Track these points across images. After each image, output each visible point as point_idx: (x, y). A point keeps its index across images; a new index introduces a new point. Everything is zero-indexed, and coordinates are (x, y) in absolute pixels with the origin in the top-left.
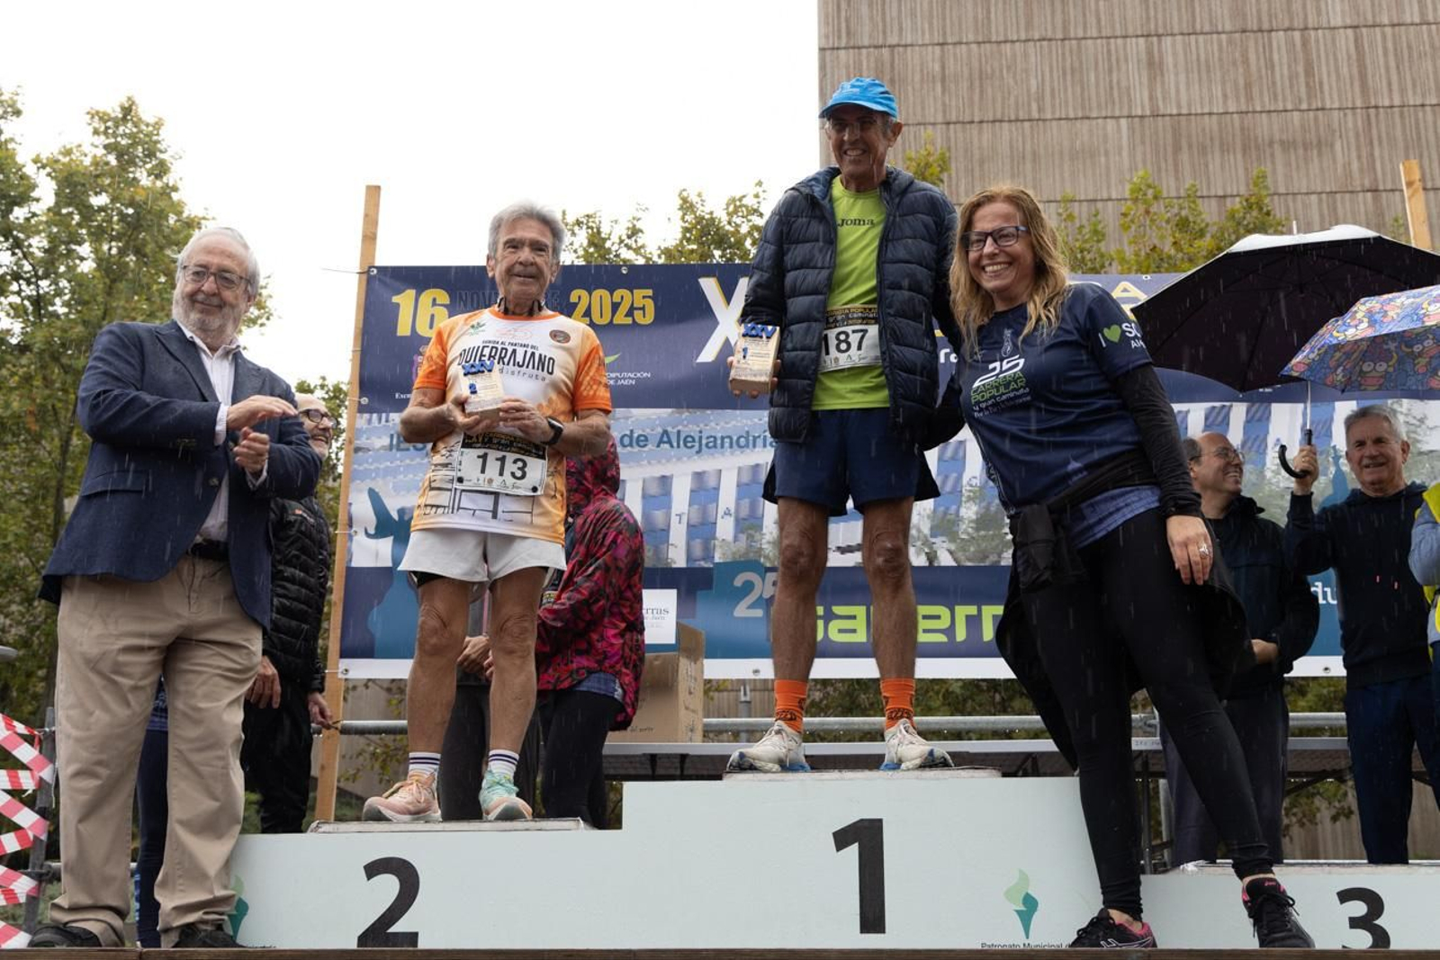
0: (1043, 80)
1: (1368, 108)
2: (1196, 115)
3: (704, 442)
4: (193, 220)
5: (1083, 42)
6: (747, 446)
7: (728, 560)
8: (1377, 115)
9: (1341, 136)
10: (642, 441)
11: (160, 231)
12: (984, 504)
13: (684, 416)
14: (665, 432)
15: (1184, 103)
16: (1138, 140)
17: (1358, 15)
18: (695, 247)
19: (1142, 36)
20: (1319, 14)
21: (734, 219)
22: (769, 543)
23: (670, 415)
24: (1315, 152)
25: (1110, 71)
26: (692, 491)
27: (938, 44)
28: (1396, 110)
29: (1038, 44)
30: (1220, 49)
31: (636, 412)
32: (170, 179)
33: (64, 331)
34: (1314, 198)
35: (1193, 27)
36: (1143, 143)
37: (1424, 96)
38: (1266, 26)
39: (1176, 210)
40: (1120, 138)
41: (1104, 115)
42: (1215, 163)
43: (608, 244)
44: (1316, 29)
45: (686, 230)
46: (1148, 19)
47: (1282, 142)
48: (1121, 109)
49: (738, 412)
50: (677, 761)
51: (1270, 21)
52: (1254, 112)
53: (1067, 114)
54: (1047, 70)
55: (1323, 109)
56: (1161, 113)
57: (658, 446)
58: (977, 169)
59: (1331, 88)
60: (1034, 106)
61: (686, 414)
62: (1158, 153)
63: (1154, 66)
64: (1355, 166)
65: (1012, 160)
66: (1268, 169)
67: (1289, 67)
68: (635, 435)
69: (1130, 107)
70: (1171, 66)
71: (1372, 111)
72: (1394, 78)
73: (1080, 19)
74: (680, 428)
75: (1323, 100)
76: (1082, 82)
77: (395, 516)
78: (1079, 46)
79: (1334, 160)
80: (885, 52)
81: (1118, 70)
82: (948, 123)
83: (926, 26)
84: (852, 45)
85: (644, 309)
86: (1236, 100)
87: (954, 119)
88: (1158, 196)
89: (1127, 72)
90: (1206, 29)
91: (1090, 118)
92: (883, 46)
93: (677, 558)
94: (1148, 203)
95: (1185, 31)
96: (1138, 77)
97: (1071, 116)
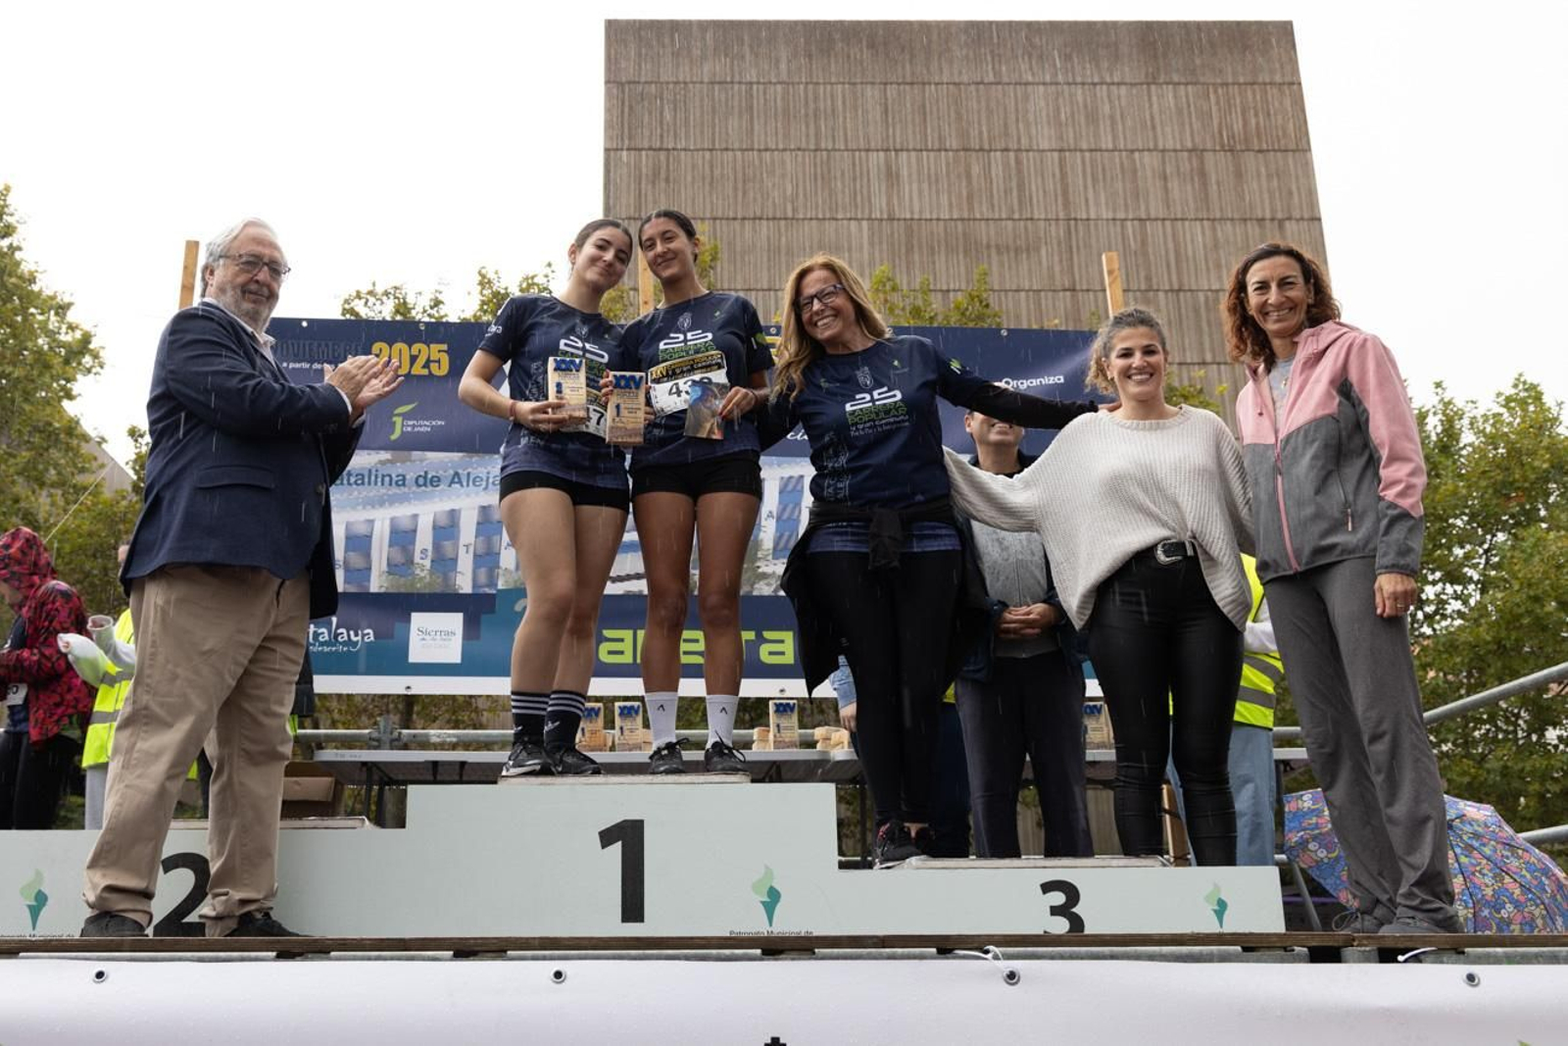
0: (797, 185)
1: (1069, 220)
2: (926, 220)
3: (491, 480)
5: (832, 153)
7: (511, 586)
8: (1076, 225)
9: (1046, 243)
10: (435, 481)
13: (474, 460)
14: (457, 474)
15: (916, 209)
16: (876, 240)
17: (1062, 138)
19: (883, 150)
20: (1030, 138)
23: (461, 460)
24: (1024, 256)
25: (855, 179)
26: (478, 523)
27: (708, 150)
28: (1092, 223)
29: (793, 152)
30: (948, 164)
31: (431, 455)
34: (1023, 294)
35: (926, 145)
36: (881, 243)
37: (1114, 212)
38: (986, 147)
39: (910, 300)
40: (862, 237)
41: (848, 216)
42: (941, 260)
43: (413, 311)
44: (1027, 151)
45: (481, 303)
46: (888, 136)
48: (863, 212)
50: (457, 767)
51: (990, 142)
52: (975, 219)
53: (817, 214)
54: (800, 175)
55: (1032, 219)
56: (897, 216)
57: (450, 484)
58: (738, 257)
59: (1038, 201)
60: (789, 208)
61: (475, 459)
62: (894, 251)
63: (892, 176)
64: (1057, 269)
65: (769, 250)
66: (986, 268)
67: (1005, 183)
68: (429, 476)
69: (871, 212)
70: (906, 179)
71: (1072, 222)
72: (1092, 196)
73: (830, 134)
74: (470, 470)
75: (1032, 212)
76: (830, 189)
78: (829, 157)
79: (1040, 263)
80: (663, 155)
81: (861, 180)
82: (715, 219)
83: (698, 133)
84: (633, 146)
85: (439, 361)
86: (961, 209)
87: (720, 215)
88: (894, 289)
89: (869, 180)
90: (936, 146)
91: (837, 219)
92: (660, 149)
93: (464, 584)
94: (885, 292)
95: (919, 147)
96: (878, 185)
97: (821, 216)
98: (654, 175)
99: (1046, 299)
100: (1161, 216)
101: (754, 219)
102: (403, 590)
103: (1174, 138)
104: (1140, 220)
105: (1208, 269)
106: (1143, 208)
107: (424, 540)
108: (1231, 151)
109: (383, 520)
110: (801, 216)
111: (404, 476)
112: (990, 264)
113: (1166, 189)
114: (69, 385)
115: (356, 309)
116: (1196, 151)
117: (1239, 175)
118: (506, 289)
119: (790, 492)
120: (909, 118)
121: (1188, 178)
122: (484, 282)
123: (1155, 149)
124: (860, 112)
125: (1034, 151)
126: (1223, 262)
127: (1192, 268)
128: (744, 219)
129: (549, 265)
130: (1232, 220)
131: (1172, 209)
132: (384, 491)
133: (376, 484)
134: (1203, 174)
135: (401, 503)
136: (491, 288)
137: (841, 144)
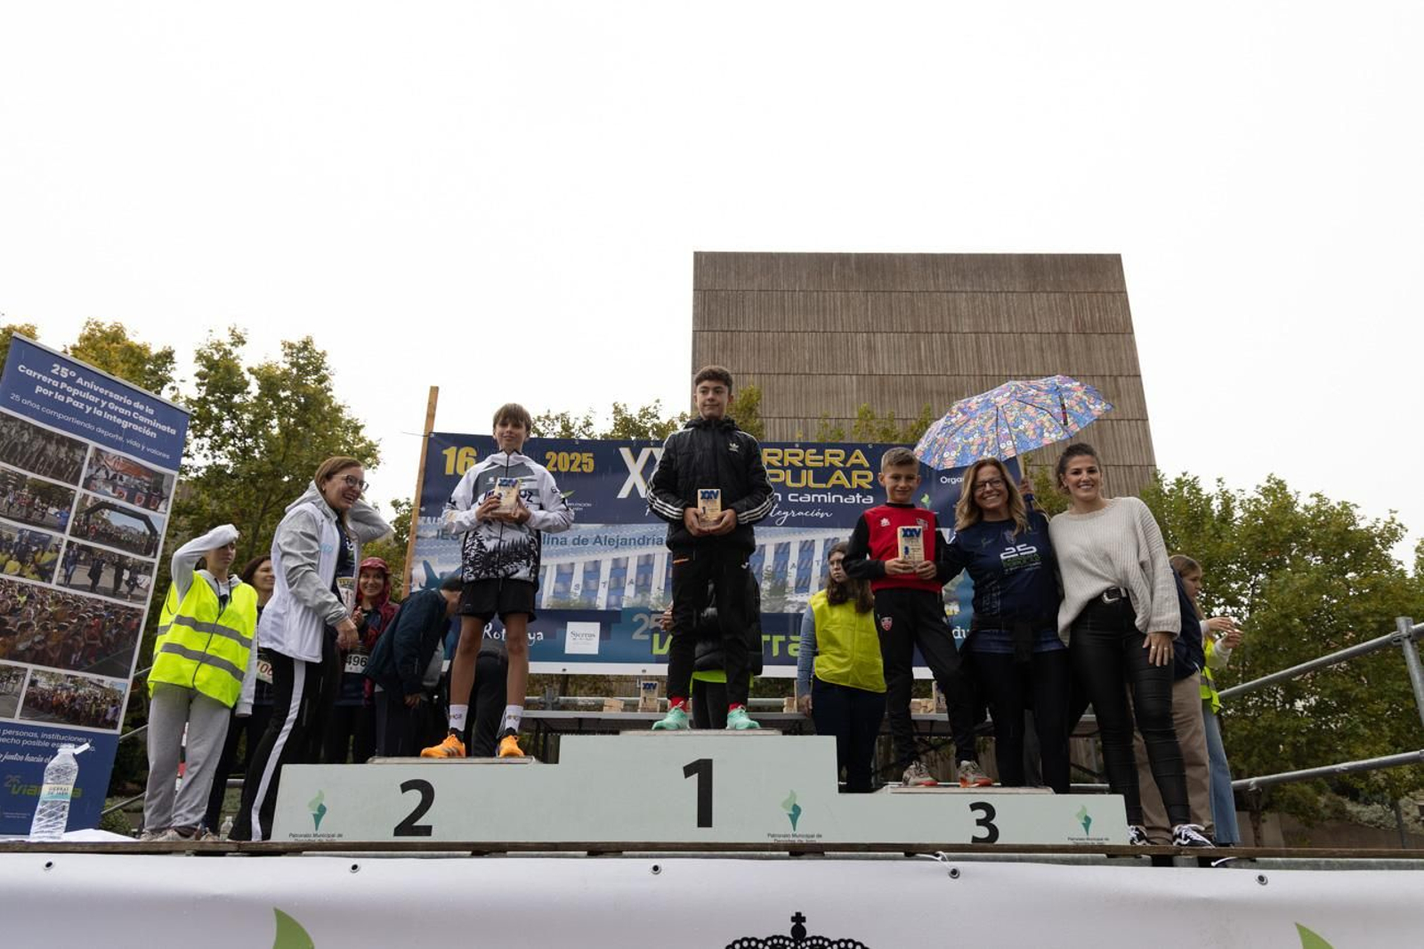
0: (812, 354)
1: (982, 375)
2: (892, 375)
3: (620, 541)
5: (834, 334)
6: (644, 543)
7: (630, 607)
8: (986, 380)
10: (585, 542)
11: (320, 412)
12: (774, 581)
14: (598, 537)
15: (886, 368)
16: (862, 387)
18: (620, 434)
19: (865, 332)
20: (957, 325)
21: (645, 420)
22: (654, 598)
23: (602, 528)
25: (848, 351)
26: (612, 569)
27: (757, 331)
29: (810, 334)
30: (906, 340)
33: (260, 467)
35: (893, 329)
36: (864, 389)
37: (1011, 370)
39: (881, 425)
40: (852, 386)
41: (843, 372)
42: (902, 400)
43: (573, 430)
44: (955, 333)
45: (616, 424)
46: (868, 323)
47: (938, 392)
48: (853, 370)
49: (639, 525)
51: (932, 328)
52: (923, 375)
53: (824, 370)
54: (815, 348)
55: (958, 375)
56: (874, 373)
57: (594, 544)
58: (775, 398)
59: (962, 364)
60: (807, 367)
61: (610, 527)
62: (872, 395)
63: (871, 348)
65: (795, 394)
67: (942, 353)
68: (581, 538)
69: (858, 369)
70: (880, 351)
71: (984, 377)
72: (996, 360)
73: (832, 322)
74: (606, 535)
75: (959, 371)
76: (833, 355)
77: (438, 577)
78: (832, 336)
80: (729, 335)
81: (852, 352)
82: (761, 374)
83: (751, 321)
84: (710, 329)
85: (587, 464)
86: (914, 368)
87: (764, 372)
88: (873, 418)
89: (856, 351)
90: (899, 330)
91: (836, 374)
92: (727, 331)
93: (601, 603)
94: (868, 421)
95: (888, 330)
96: (862, 354)
97: (827, 372)
98: (724, 347)
101: (786, 374)
102: (562, 608)
103: (1047, 325)
106: (1028, 368)
107: (578, 578)
108: (1083, 333)
109: (552, 566)
110: (814, 372)
111: (566, 539)
112: (932, 402)
113: (1043, 357)
116: (1062, 334)
117: (1089, 348)
118: (631, 416)
119: (806, 551)
121: (1057, 350)
122: (617, 411)
123: (1036, 332)
124: (851, 309)
125: (959, 333)
129: (658, 401)
130: (1085, 376)
131: (1046, 369)
132: (552, 548)
133: (548, 543)
134: (1066, 348)
135: (564, 555)
136: (622, 415)
137: (840, 330)
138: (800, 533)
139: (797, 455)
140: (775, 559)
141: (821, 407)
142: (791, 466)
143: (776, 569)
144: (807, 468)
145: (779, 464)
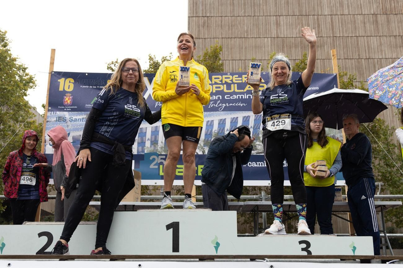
0: (248, 27)
1: (334, 37)
2: (289, 37)
4: (14, 59)
5: (259, 17)
7: (149, 152)
9: (326, 44)
15: (285, 34)
16: (273, 44)
17: (332, 11)
19: (275, 16)
20: (322, 12)
22: (160, 148)
24: (320, 49)
25: (266, 25)
27: (220, 16)
28: (341, 38)
29: (247, 17)
30: (295, 20)
32: (8, 47)
35: (289, 14)
36: (274, 45)
37: (348, 34)
38: (308, 14)
40: (268, 43)
41: (264, 37)
42: (293, 50)
44: (321, 15)
46: (276, 11)
48: (269, 35)
50: (132, 207)
51: (309, 13)
54: (249, 24)
55: (322, 37)
56: (279, 37)
58: (230, 50)
59: (324, 31)
60: (246, 34)
62: (278, 47)
63: (278, 24)
65: (239, 48)
66: (307, 53)
67: (314, 25)
69: (271, 35)
70: (282, 24)
71: (335, 38)
72: (341, 29)
73: (258, 11)
75: (322, 35)
76: (258, 27)
78: (258, 18)
79: (325, 50)
80: (206, 18)
81: (268, 25)
82: (223, 38)
83: (217, 12)
84: (197, 16)
87: (224, 37)
89: (271, 25)
90: (292, 14)
91: (260, 38)
92: (205, 17)
95: (286, 15)
96: (274, 27)
97: (255, 37)
98: (203, 24)
99: (326, 62)
100: (363, 36)
101: (235, 38)
103: (368, 10)
104: (357, 36)
105: (378, 52)
106: (357, 33)
108: (386, 14)
110: (249, 37)
113: (365, 26)
114: (25, 92)
115: (112, 67)
116: (375, 15)
117: (388, 21)
118: (157, 61)
119: (233, 123)
120: (283, 6)
121: (372, 23)
122: (151, 59)
123: (362, 14)
124: (268, 3)
125: (323, 15)
126: (383, 49)
127: (373, 51)
128: (232, 38)
129: (171, 53)
130: (386, 36)
131: (367, 33)
134: (377, 22)
136: (153, 61)
137: (262, 14)
138: (231, 114)
139: (229, 78)
140: (219, 127)
141: (253, 54)
142: (226, 83)
143: (219, 131)
144: (234, 83)
145: (220, 83)
